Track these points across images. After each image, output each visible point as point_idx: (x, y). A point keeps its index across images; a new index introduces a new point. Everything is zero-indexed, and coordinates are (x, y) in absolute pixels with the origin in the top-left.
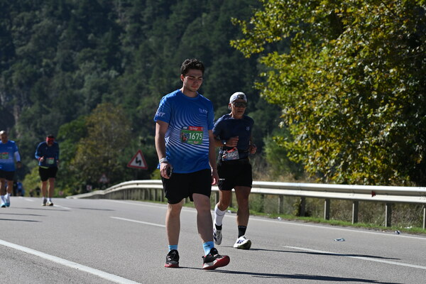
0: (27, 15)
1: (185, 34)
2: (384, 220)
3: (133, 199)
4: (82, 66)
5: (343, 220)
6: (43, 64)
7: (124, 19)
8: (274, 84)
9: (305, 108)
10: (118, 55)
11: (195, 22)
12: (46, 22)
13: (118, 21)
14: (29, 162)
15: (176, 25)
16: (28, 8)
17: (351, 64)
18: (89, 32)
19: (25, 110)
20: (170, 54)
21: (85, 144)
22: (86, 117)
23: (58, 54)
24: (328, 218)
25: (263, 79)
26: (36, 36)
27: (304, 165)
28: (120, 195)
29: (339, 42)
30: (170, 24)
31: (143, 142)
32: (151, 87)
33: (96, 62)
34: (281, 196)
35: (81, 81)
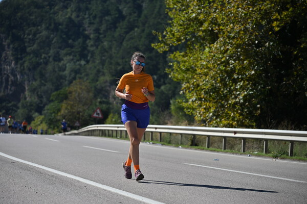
0: (34, 29)
1: (125, 40)
2: (241, 148)
3: (95, 136)
4: (65, 58)
5: (218, 148)
6: (43, 57)
7: (89, 31)
8: (177, 69)
9: (195, 83)
10: (86, 52)
11: (130, 33)
12: (44, 33)
13: (86, 32)
14: (33, 114)
15: (120, 35)
16: (34, 25)
17: (222, 58)
18: (69, 39)
19: (32, 84)
20: (116, 52)
21: (66, 104)
22: (67, 88)
23: (51, 52)
24: (208, 147)
25: (170, 67)
26: (38, 41)
27: (195, 116)
28: (87, 133)
29: (215, 46)
30: (116, 34)
31: (100, 102)
32: (105, 71)
33: (73, 56)
34: (181, 134)
35: (64, 67)
